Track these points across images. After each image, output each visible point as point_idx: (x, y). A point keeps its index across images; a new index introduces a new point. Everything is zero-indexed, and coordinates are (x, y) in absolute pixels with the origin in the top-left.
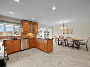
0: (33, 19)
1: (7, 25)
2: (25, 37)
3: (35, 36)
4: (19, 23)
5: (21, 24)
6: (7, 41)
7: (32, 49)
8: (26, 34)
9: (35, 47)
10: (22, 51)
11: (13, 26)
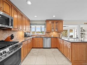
0: (54, 16)
1: (37, 27)
2: (48, 36)
3: (60, 35)
4: (43, 23)
5: (45, 24)
6: (35, 38)
7: (54, 49)
8: (49, 33)
9: (57, 48)
10: (44, 49)
11: (40, 27)
